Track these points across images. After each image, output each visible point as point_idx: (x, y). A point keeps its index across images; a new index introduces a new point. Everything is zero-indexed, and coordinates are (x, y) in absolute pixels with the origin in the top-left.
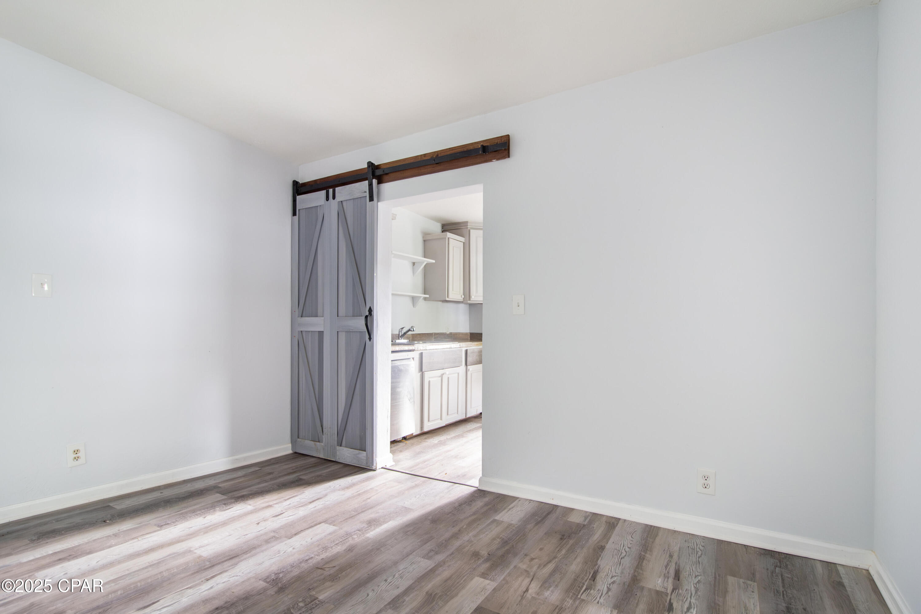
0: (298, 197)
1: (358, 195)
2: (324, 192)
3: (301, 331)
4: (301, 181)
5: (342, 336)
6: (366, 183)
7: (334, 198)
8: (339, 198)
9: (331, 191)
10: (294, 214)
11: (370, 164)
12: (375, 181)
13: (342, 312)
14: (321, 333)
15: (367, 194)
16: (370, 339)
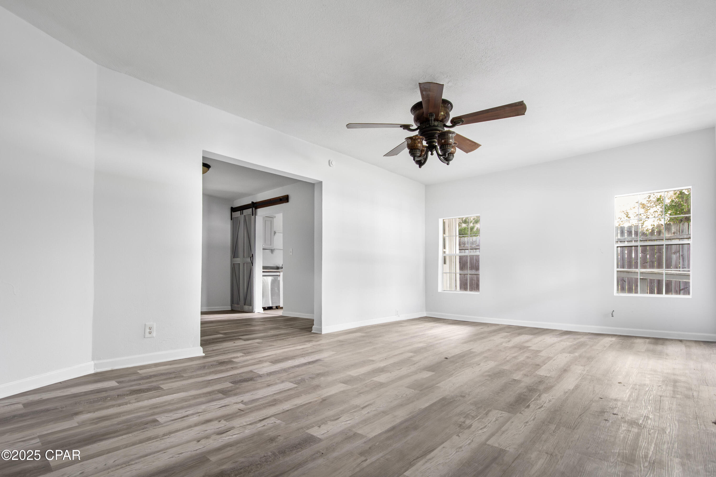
0: (233, 213)
1: (249, 213)
2: (240, 212)
3: (234, 264)
4: (234, 207)
5: (245, 264)
6: (251, 209)
7: (243, 214)
8: (244, 214)
9: (242, 211)
10: (231, 220)
11: (252, 202)
12: (254, 209)
13: (245, 256)
14: (239, 264)
15: (251, 213)
16: (252, 265)
